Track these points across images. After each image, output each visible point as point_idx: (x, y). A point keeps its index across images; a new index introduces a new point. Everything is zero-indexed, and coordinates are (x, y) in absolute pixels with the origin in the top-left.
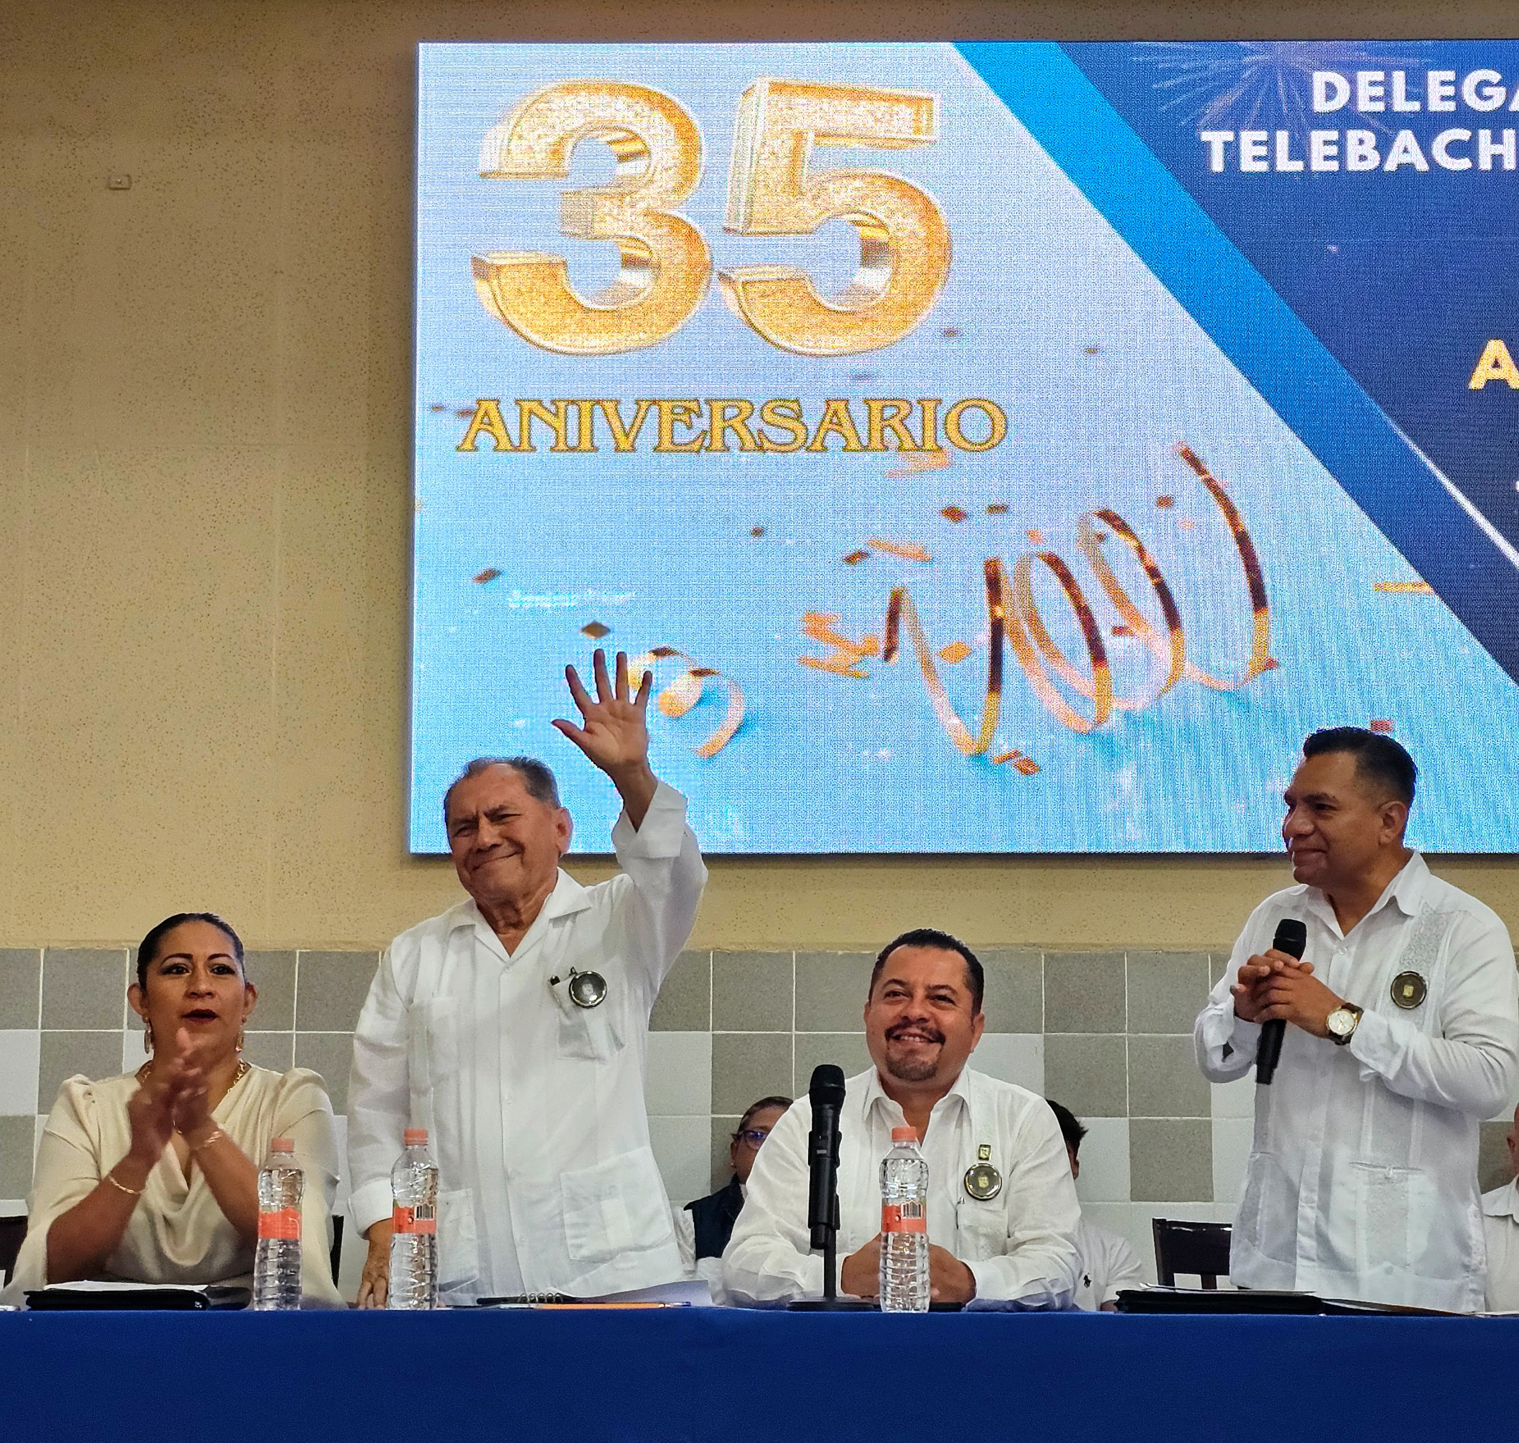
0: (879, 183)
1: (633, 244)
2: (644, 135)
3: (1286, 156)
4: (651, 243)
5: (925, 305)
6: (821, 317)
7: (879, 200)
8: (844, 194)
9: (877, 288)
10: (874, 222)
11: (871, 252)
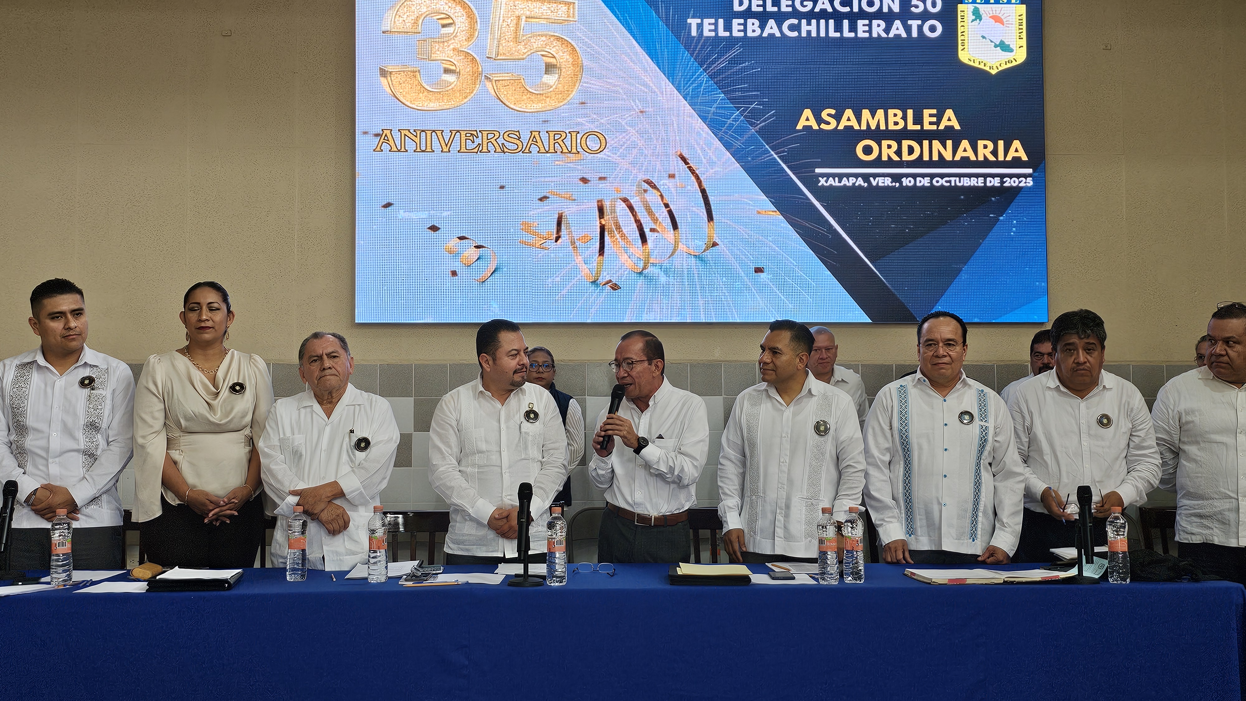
0: (552, 39)
1: (449, 63)
2: (452, 16)
3: (722, 29)
4: (455, 63)
5: (572, 91)
6: (528, 96)
7: (552, 46)
8: (538, 43)
9: (552, 84)
10: (550, 55)
11: (549, 68)
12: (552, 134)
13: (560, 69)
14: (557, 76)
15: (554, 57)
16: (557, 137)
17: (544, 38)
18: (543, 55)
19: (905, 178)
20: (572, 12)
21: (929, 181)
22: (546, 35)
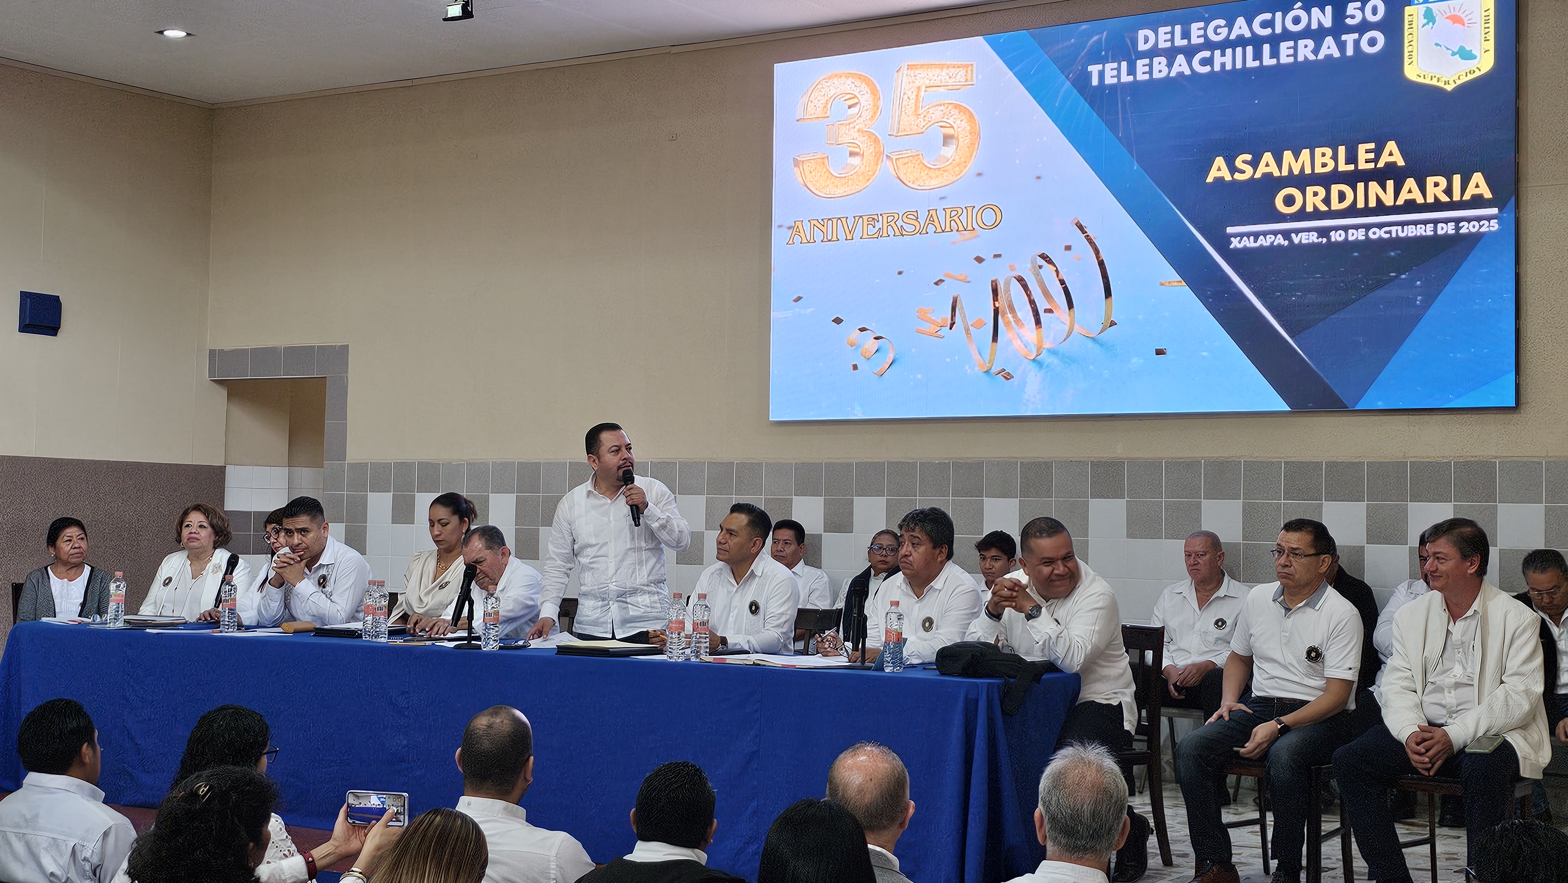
0: (950, 107)
1: (854, 146)
2: (857, 95)
4: (860, 144)
5: (969, 162)
6: (926, 172)
7: (950, 115)
8: (936, 114)
9: (949, 156)
10: (948, 125)
11: (947, 139)
12: (948, 211)
13: (957, 139)
14: (955, 147)
15: (952, 127)
16: (953, 213)
17: (942, 108)
18: (941, 127)
19: (1334, 231)
20: (970, 76)
21: (1364, 233)
22: (944, 104)
